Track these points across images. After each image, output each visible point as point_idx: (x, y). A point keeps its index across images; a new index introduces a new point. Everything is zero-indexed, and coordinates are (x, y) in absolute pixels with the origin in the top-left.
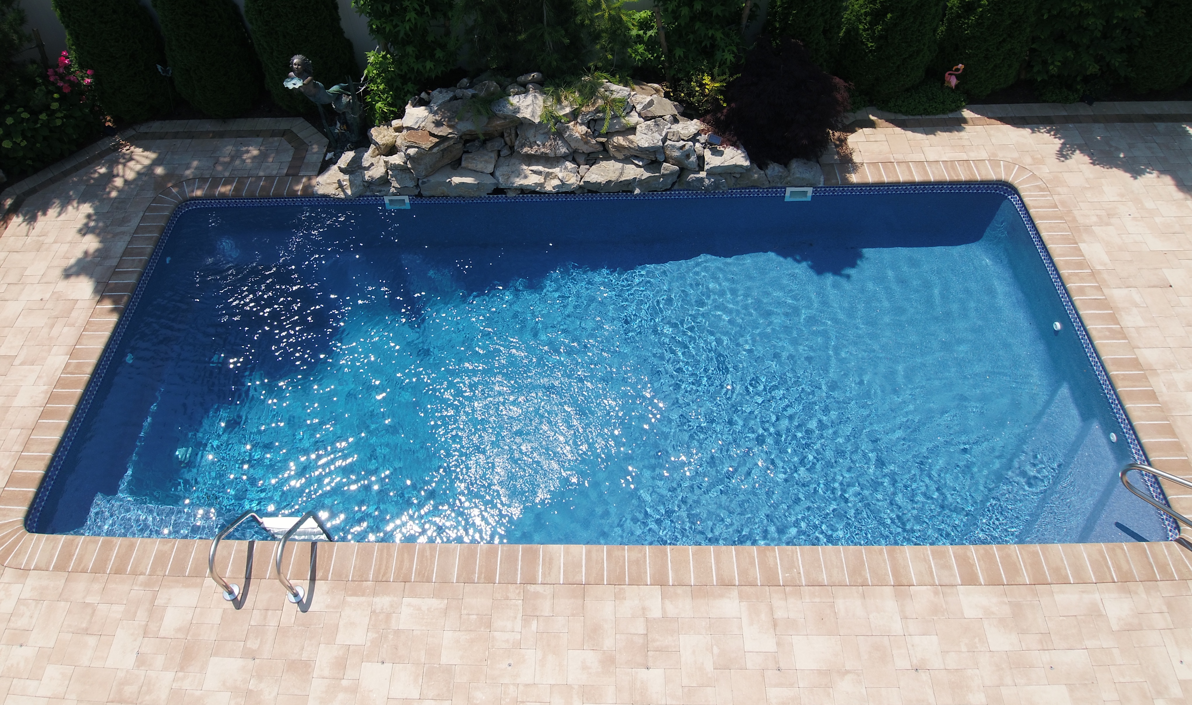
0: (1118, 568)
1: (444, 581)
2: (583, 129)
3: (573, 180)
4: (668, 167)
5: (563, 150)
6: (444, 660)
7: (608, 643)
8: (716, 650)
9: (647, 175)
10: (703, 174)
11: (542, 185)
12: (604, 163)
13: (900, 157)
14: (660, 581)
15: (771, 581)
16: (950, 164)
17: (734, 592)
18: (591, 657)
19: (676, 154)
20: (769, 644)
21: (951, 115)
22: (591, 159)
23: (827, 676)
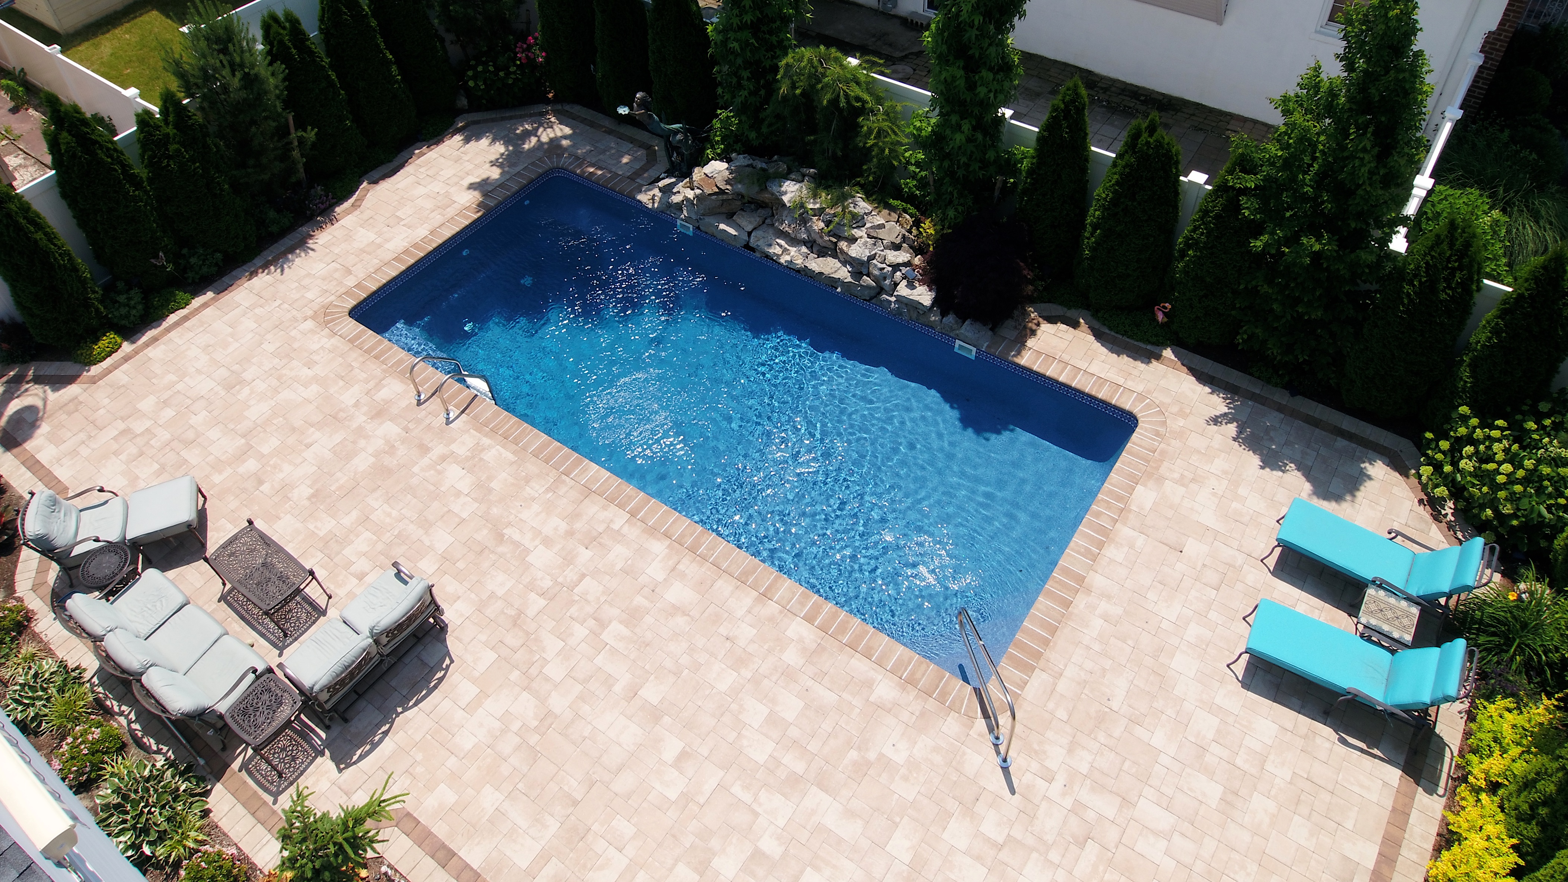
2: (821, 225)
3: (799, 262)
4: (867, 280)
5: (805, 236)
6: (492, 485)
7: (578, 525)
8: (629, 562)
9: (849, 279)
10: (893, 299)
12: (829, 259)
13: (1066, 357)
14: (633, 514)
15: (693, 549)
16: (1102, 381)
17: (668, 542)
18: (563, 526)
19: (876, 272)
20: (660, 577)
23: (676, 610)
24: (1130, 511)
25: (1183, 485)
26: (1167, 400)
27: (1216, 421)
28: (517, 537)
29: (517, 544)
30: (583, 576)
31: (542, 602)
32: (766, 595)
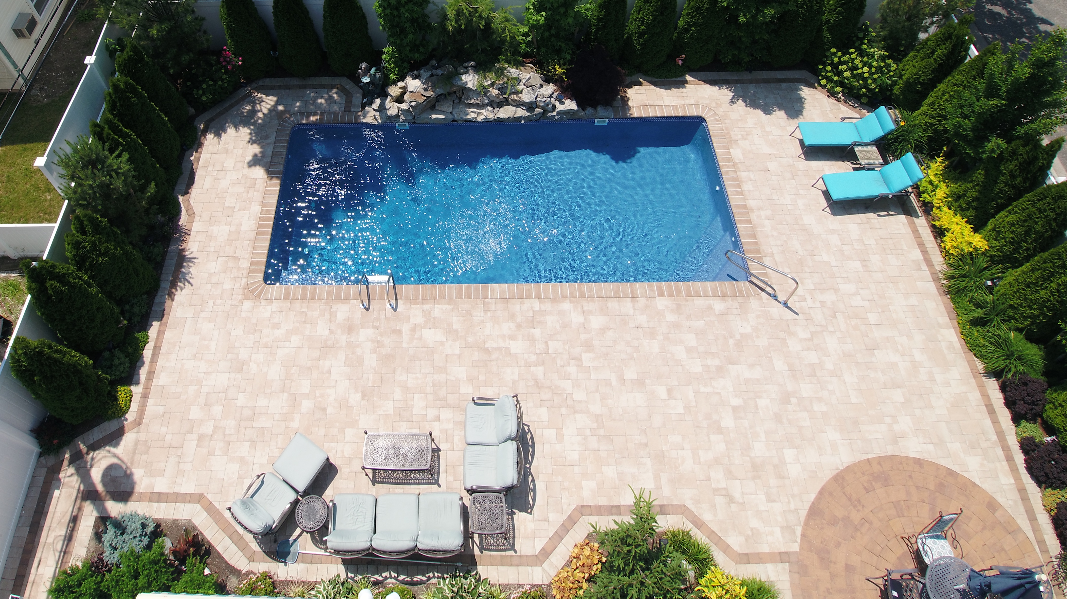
0: (722, 291)
1: (451, 298)
2: (497, 92)
3: (491, 116)
4: (538, 111)
5: (487, 101)
7: (518, 320)
8: (560, 322)
9: (528, 114)
10: (555, 113)
11: (476, 118)
12: (506, 107)
13: (651, 103)
15: (582, 296)
16: (675, 107)
17: (568, 301)
18: (512, 325)
19: (542, 104)
20: (581, 319)
21: (679, 79)
22: (500, 105)
23: (603, 330)
24: (737, 164)
25: (746, 139)
26: (708, 102)
27: (732, 102)
28: (495, 345)
29: (499, 349)
30: (546, 343)
31: (541, 369)
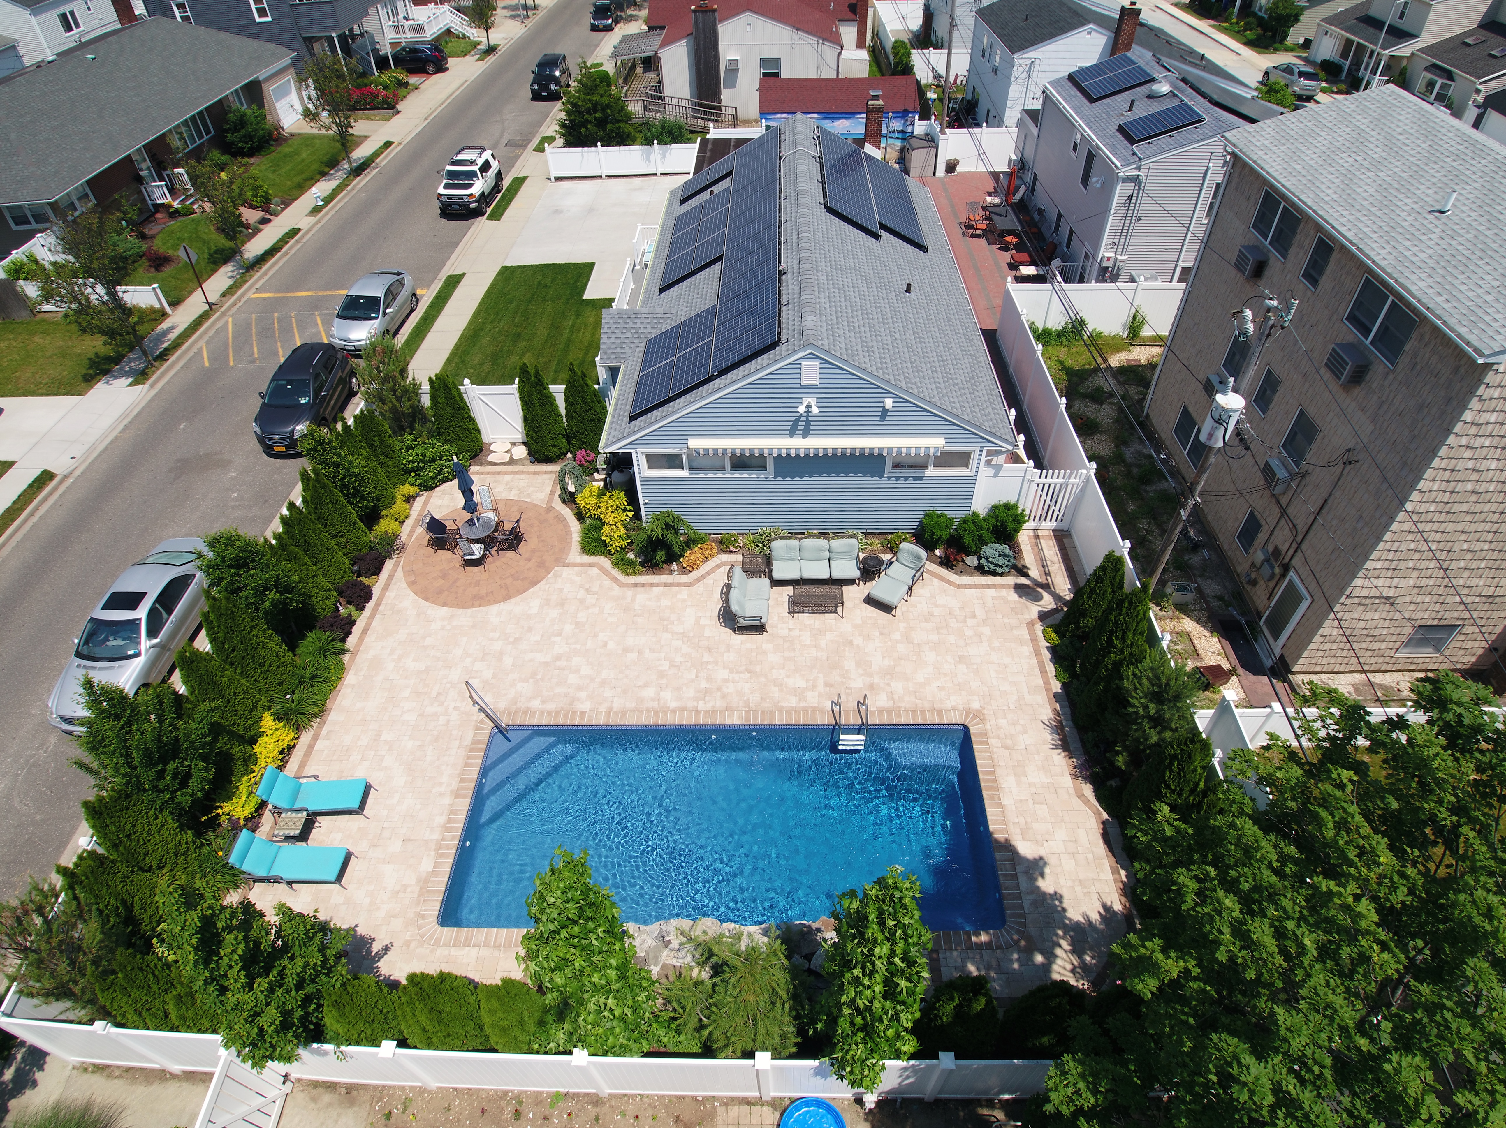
1: (781, 712)
6: (777, 688)
8: (681, 692)
17: (671, 710)
24: (435, 849)
25: (404, 885)
32: (608, 712)
